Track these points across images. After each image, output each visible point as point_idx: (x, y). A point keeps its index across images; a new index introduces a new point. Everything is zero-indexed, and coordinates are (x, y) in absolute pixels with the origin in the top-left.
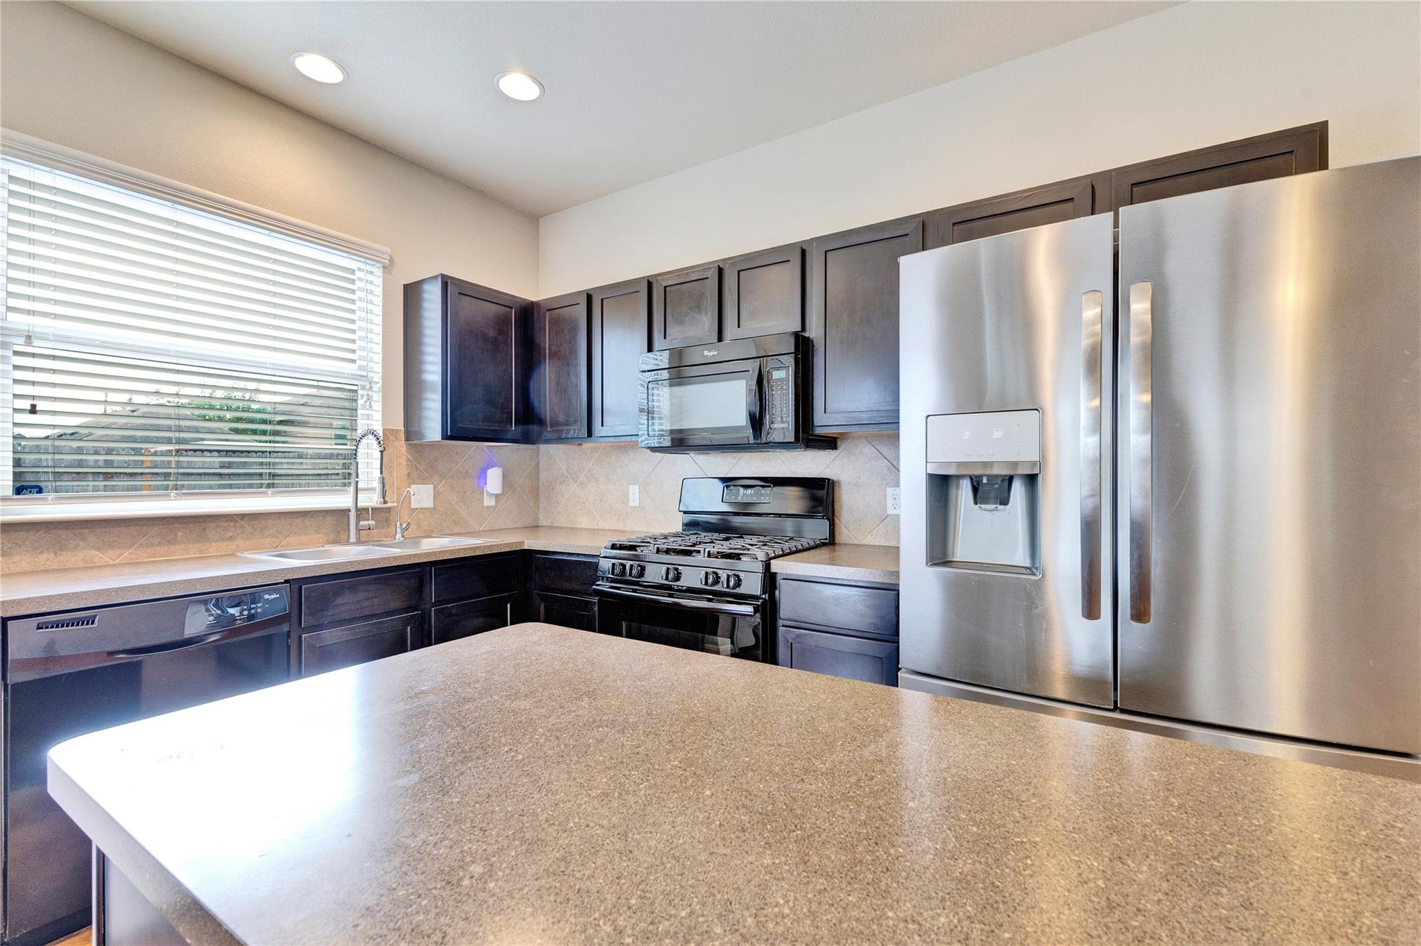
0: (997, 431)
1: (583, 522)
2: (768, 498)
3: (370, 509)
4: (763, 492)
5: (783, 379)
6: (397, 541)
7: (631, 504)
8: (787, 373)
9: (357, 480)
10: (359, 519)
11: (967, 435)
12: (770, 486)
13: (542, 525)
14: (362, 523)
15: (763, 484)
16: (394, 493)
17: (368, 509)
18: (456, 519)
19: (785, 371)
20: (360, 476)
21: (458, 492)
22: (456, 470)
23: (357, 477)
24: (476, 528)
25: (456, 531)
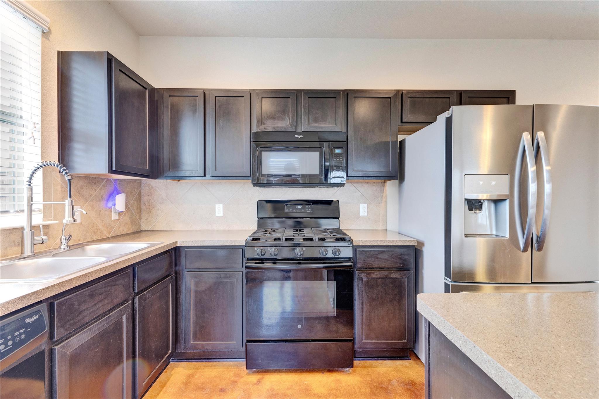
0: (493, 182)
1: (179, 227)
2: (310, 210)
3: (41, 227)
4: (307, 207)
5: (340, 153)
6: (62, 250)
7: (217, 215)
8: (342, 151)
9: (32, 203)
10: (33, 235)
11: (481, 183)
12: (311, 204)
13: (143, 230)
14: (36, 238)
15: (307, 203)
16: (51, 213)
17: (39, 226)
18: (96, 230)
19: (341, 150)
20: (34, 200)
21: (96, 211)
22: (95, 195)
23: (32, 201)
24: (108, 236)
25: (95, 239)
